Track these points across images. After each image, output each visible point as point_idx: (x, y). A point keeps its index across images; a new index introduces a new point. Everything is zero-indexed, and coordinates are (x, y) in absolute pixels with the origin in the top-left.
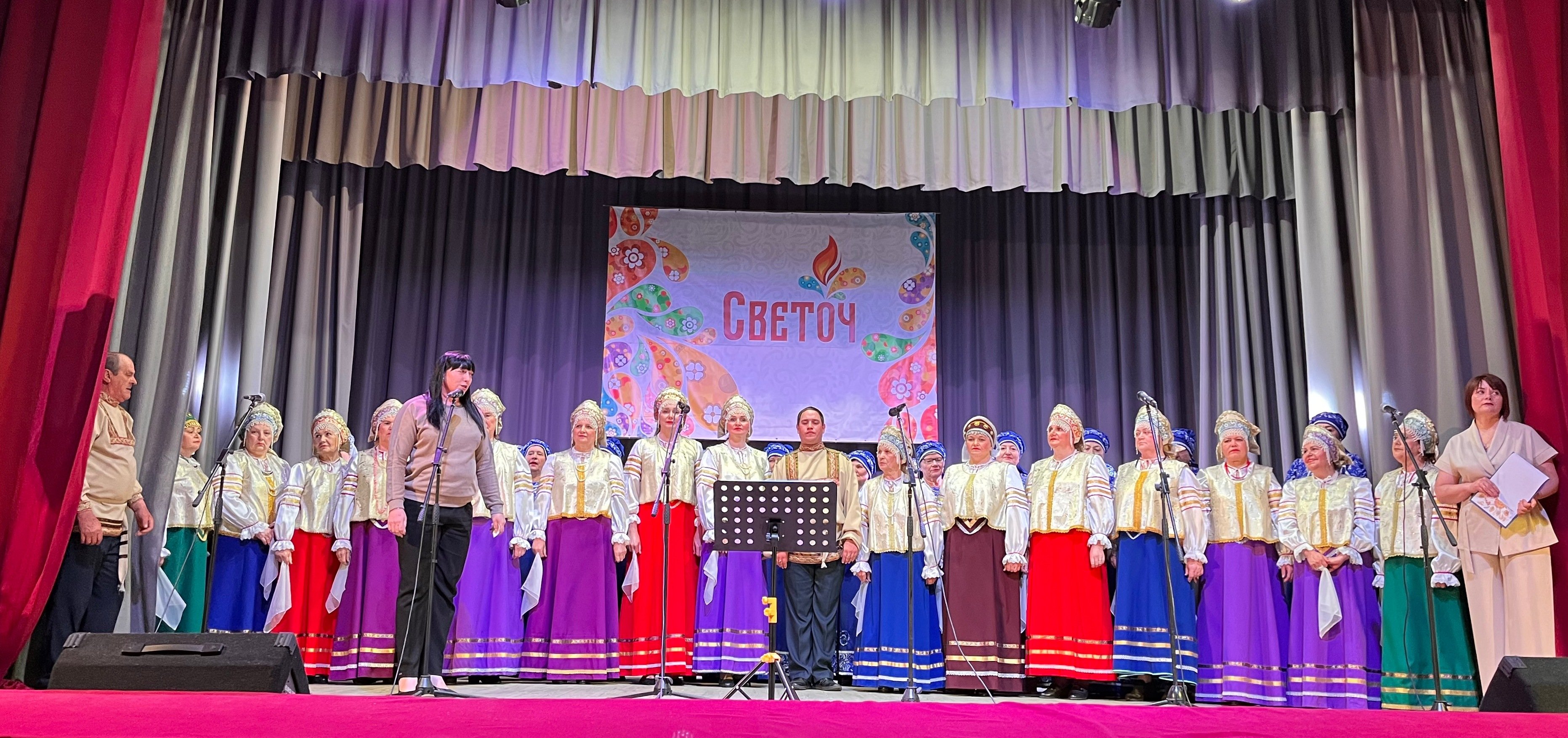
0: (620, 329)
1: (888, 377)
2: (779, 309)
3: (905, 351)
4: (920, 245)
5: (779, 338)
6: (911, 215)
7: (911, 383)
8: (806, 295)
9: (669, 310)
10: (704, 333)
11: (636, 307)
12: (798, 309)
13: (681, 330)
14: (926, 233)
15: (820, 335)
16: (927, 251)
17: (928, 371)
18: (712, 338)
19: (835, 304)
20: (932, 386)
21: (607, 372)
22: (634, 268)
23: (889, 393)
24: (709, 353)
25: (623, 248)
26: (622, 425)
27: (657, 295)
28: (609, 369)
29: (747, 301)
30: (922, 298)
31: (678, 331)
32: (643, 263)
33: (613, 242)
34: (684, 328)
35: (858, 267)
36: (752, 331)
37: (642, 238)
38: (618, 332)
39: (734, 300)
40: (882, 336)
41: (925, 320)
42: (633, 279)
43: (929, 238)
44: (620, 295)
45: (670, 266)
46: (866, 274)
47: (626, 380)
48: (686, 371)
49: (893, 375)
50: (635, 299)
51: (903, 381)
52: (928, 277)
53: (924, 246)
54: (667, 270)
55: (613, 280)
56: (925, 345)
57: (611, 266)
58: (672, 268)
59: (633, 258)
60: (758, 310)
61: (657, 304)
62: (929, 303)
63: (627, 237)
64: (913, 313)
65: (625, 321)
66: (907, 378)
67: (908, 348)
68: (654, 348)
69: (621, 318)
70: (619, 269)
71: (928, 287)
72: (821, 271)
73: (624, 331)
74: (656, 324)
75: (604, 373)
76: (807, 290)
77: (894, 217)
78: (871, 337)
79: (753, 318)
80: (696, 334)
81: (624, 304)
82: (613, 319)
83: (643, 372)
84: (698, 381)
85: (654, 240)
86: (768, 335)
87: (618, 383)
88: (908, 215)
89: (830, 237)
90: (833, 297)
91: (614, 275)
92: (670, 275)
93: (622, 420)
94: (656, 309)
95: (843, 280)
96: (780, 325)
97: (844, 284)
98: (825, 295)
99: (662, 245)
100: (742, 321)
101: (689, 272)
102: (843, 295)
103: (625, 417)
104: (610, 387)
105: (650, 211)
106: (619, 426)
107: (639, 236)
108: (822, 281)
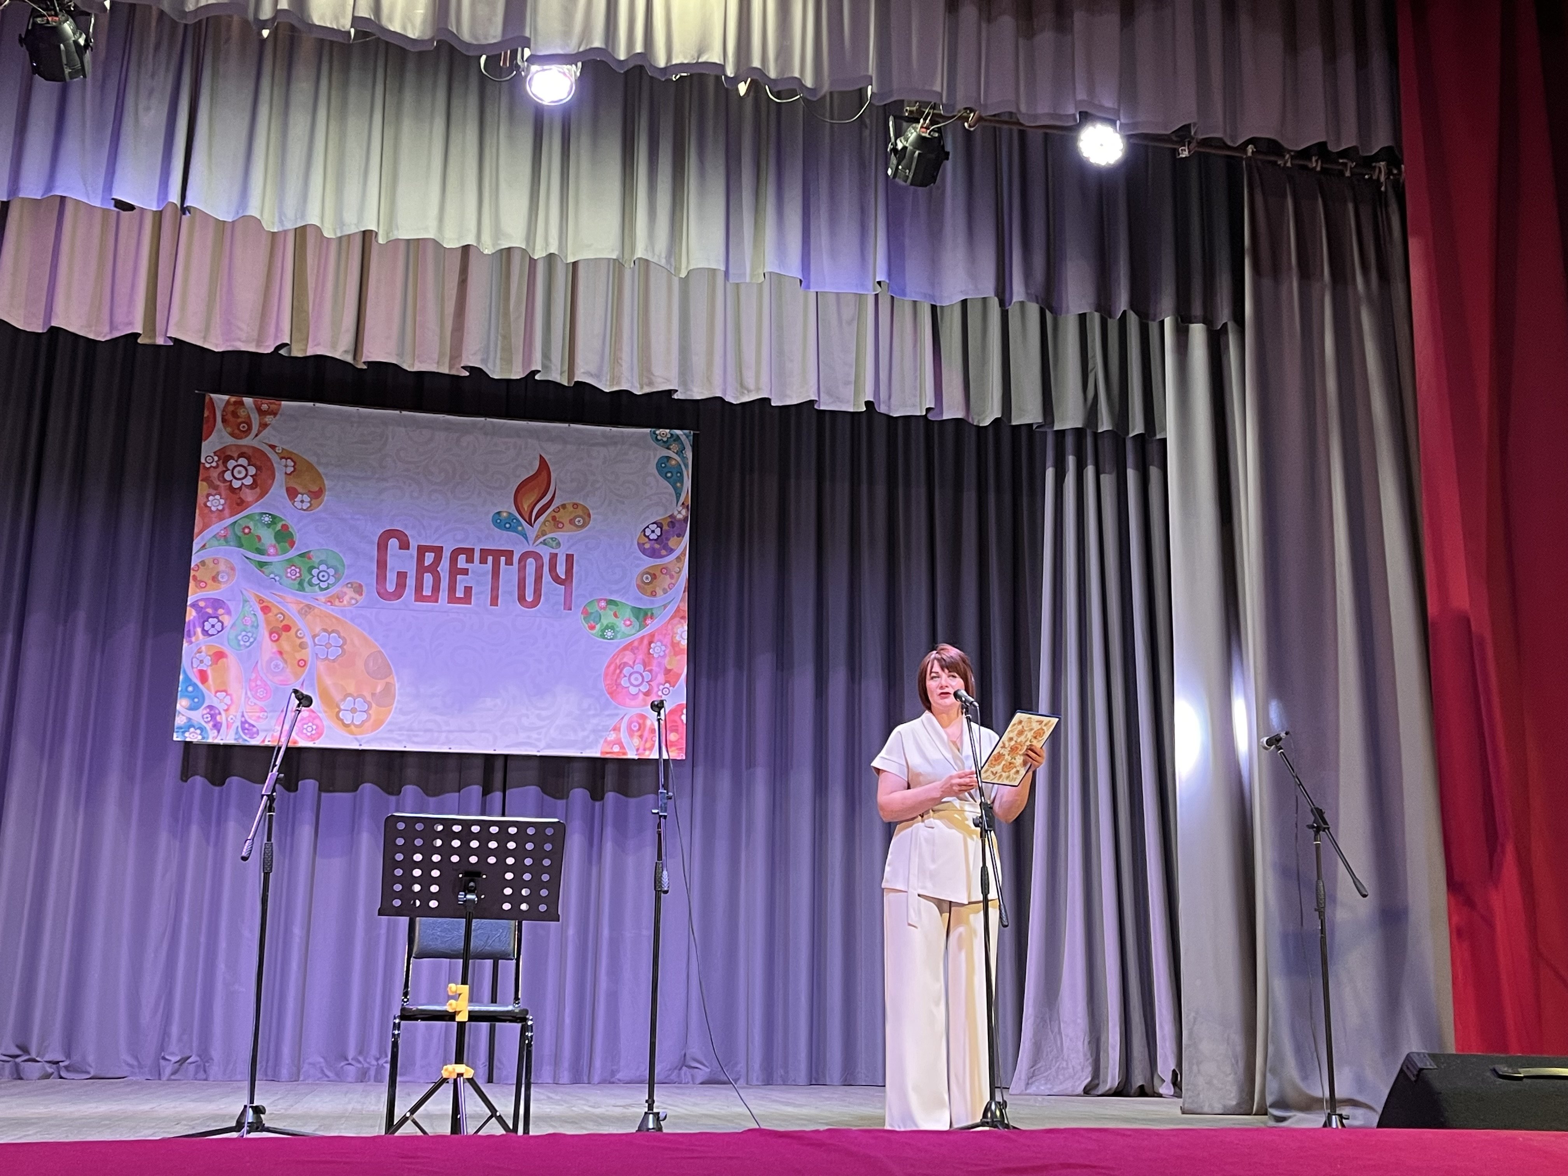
0: (215, 579)
1: (618, 661)
2: (462, 558)
3: (643, 625)
4: (669, 475)
5: (459, 601)
6: (658, 432)
7: (650, 671)
8: (502, 540)
9: (292, 553)
10: (345, 589)
11: (240, 546)
12: (490, 559)
13: (311, 584)
14: (679, 459)
15: (522, 598)
16: (678, 485)
17: (676, 654)
18: (357, 597)
19: (545, 553)
20: (679, 675)
21: (191, 642)
22: (240, 488)
23: (618, 685)
24: (352, 620)
25: (224, 456)
26: (211, 723)
27: (274, 529)
28: (193, 639)
29: (413, 544)
30: (671, 551)
31: (306, 585)
32: (254, 480)
33: (208, 448)
34: (315, 581)
35: (582, 503)
36: (419, 587)
37: (255, 443)
38: (210, 582)
39: (393, 543)
40: (610, 602)
41: (673, 581)
42: (237, 503)
43: (683, 467)
44: (217, 528)
45: (296, 487)
46: (591, 512)
47: (219, 655)
48: (315, 645)
49: (625, 660)
50: (240, 534)
51: (639, 667)
52: (679, 520)
53: (674, 477)
54: (292, 493)
55: (206, 506)
56: (672, 618)
57: (205, 483)
58: (300, 490)
59: (239, 472)
60: (429, 558)
61: (274, 542)
62: (679, 559)
63: (230, 440)
64: (658, 573)
65: (222, 567)
66: (645, 665)
67: (649, 621)
68: (266, 609)
69: (216, 562)
70: (216, 488)
71: (679, 536)
72: (526, 507)
73: (219, 582)
74: (272, 573)
75: (185, 645)
76: (505, 532)
77: (634, 433)
78: (596, 604)
79: (421, 569)
80: (333, 591)
81: (222, 541)
82: (203, 563)
83: (248, 644)
84: (334, 661)
85: (273, 447)
86: (444, 594)
87: (208, 660)
88: (654, 433)
89: (541, 456)
90: (541, 543)
91: (208, 497)
92: (296, 500)
93: (211, 716)
94: (272, 551)
95: (558, 519)
96: (462, 582)
97: (559, 526)
98: (531, 541)
99: (285, 455)
100: (405, 574)
101: (326, 498)
102: (557, 541)
103: (217, 711)
104: (195, 666)
105: (269, 404)
106: (205, 725)
107: (249, 441)
108: (527, 519)
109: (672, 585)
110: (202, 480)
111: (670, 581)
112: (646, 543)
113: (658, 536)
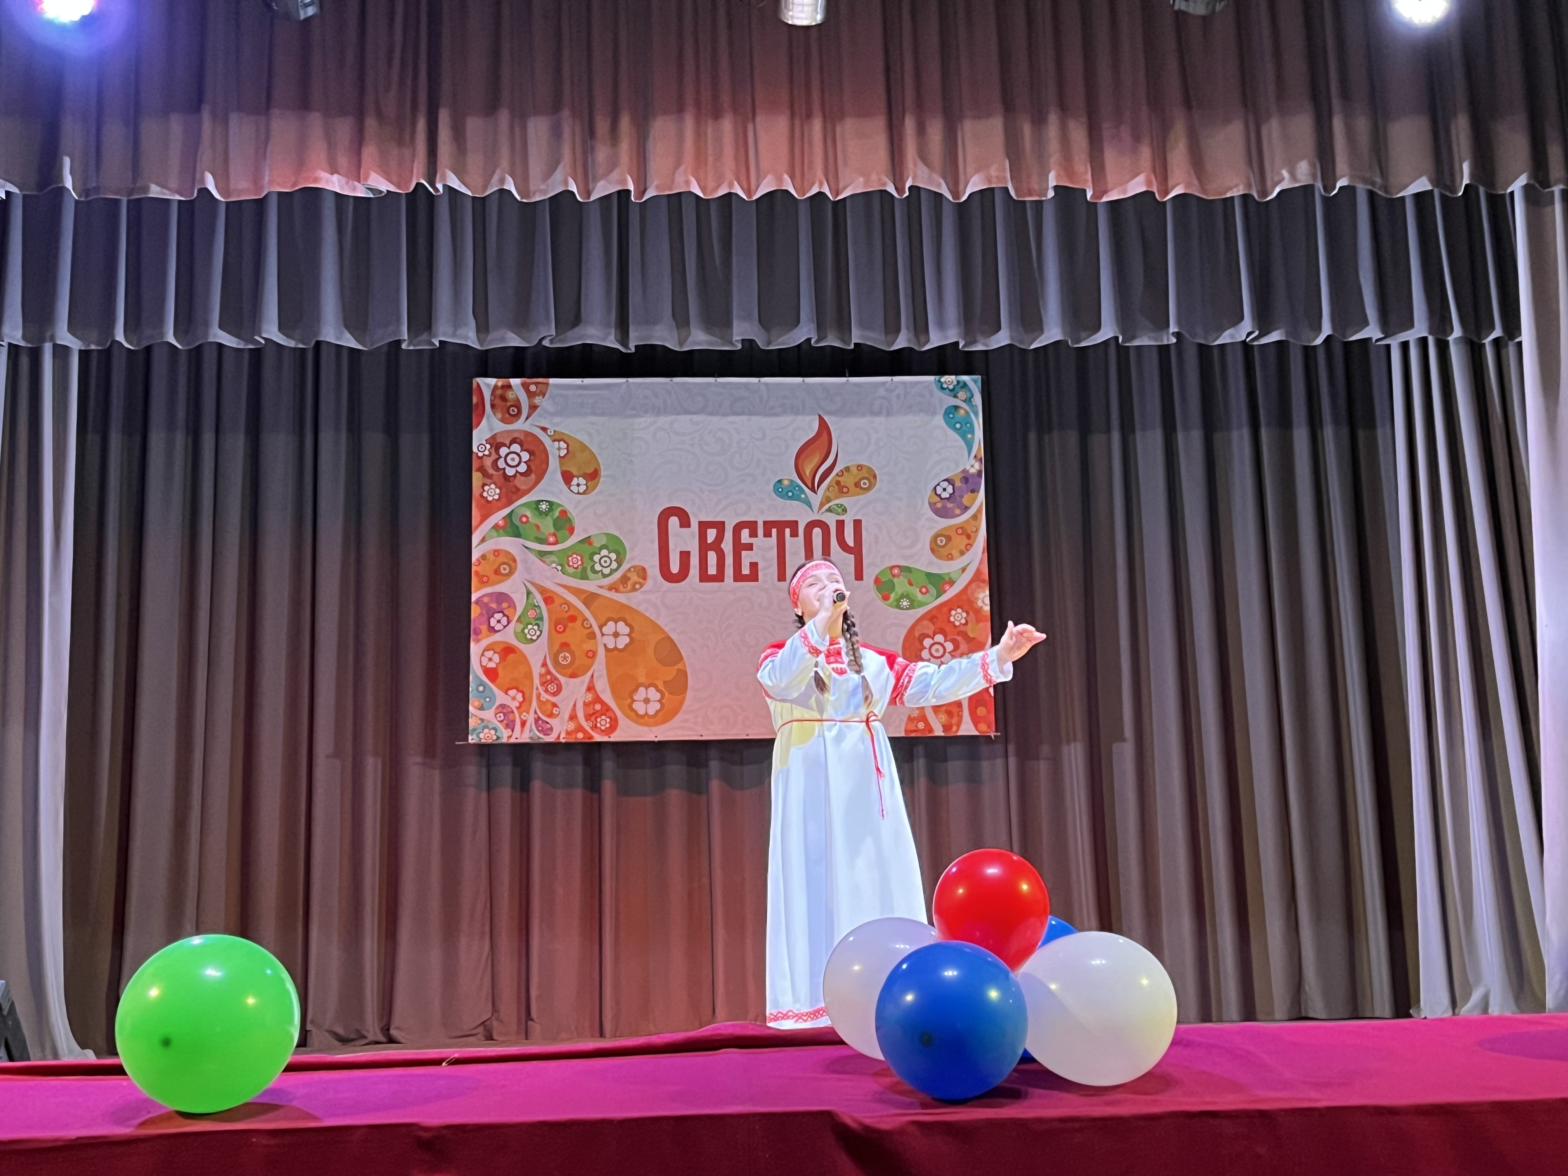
0: (496, 573)
1: (916, 632)
2: (745, 533)
3: (941, 592)
5: (746, 578)
6: (943, 380)
7: (952, 641)
8: (785, 510)
9: (573, 540)
11: (519, 536)
12: (774, 531)
13: (593, 571)
14: (967, 408)
16: (969, 436)
17: (978, 621)
18: (641, 580)
19: (831, 520)
21: (477, 641)
22: (515, 476)
25: (495, 444)
26: (505, 722)
27: (552, 517)
28: (480, 636)
29: (694, 521)
30: (966, 508)
31: (588, 572)
32: (528, 466)
33: (480, 436)
34: (598, 567)
35: (866, 464)
36: (703, 567)
37: (526, 427)
38: (492, 577)
39: (674, 521)
40: (904, 569)
41: (970, 542)
42: (513, 492)
43: (972, 415)
44: (492, 519)
45: (571, 470)
46: (877, 472)
47: (507, 652)
48: (603, 635)
49: (924, 630)
50: (517, 524)
51: (940, 638)
52: (973, 475)
53: (964, 428)
54: (568, 478)
55: (481, 496)
56: (972, 582)
57: (479, 474)
58: (575, 472)
59: (513, 459)
60: (712, 534)
61: (553, 530)
62: (975, 517)
63: (500, 427)
64: (953, 535)
66: (946, 634)
67: (947, 587)
68: (549, 600)
69: (495, 554)
70: (490, 477)
71: (973, 491)
72: (808, 472)
74: (554, 562)
75: (472, 644)
76: (787, 501)
77: (916, 381)
79: (704, 548)
80: (616, 576)
81: (501, 532)
82: (484, 557)
84: (622, 650)
85: (544, 429)
86: (729, 571)
87: (496, 658)
88: (939, 381)
89: (820, 417)
90: (827, 511)
91: (483, 487)
92: (572, 484)
93: (504, 716)
94: (552, 539)
95: (842, 484)
96: (747, 558)
97: (844, 491)
98: (816, 509)
99: (557, 437)
100: (688, 553)
101: (602, 479)
102: (843, 507)
103: (510, 710)
104: (484, 664)
105: (536, 384)
106: (498, 724)
107: (520, 425)
108: (810, 486)
109: (969, 546)
110: (475, 471)
111: (966, 541)
112: (938, 502)
113: (950, 494)
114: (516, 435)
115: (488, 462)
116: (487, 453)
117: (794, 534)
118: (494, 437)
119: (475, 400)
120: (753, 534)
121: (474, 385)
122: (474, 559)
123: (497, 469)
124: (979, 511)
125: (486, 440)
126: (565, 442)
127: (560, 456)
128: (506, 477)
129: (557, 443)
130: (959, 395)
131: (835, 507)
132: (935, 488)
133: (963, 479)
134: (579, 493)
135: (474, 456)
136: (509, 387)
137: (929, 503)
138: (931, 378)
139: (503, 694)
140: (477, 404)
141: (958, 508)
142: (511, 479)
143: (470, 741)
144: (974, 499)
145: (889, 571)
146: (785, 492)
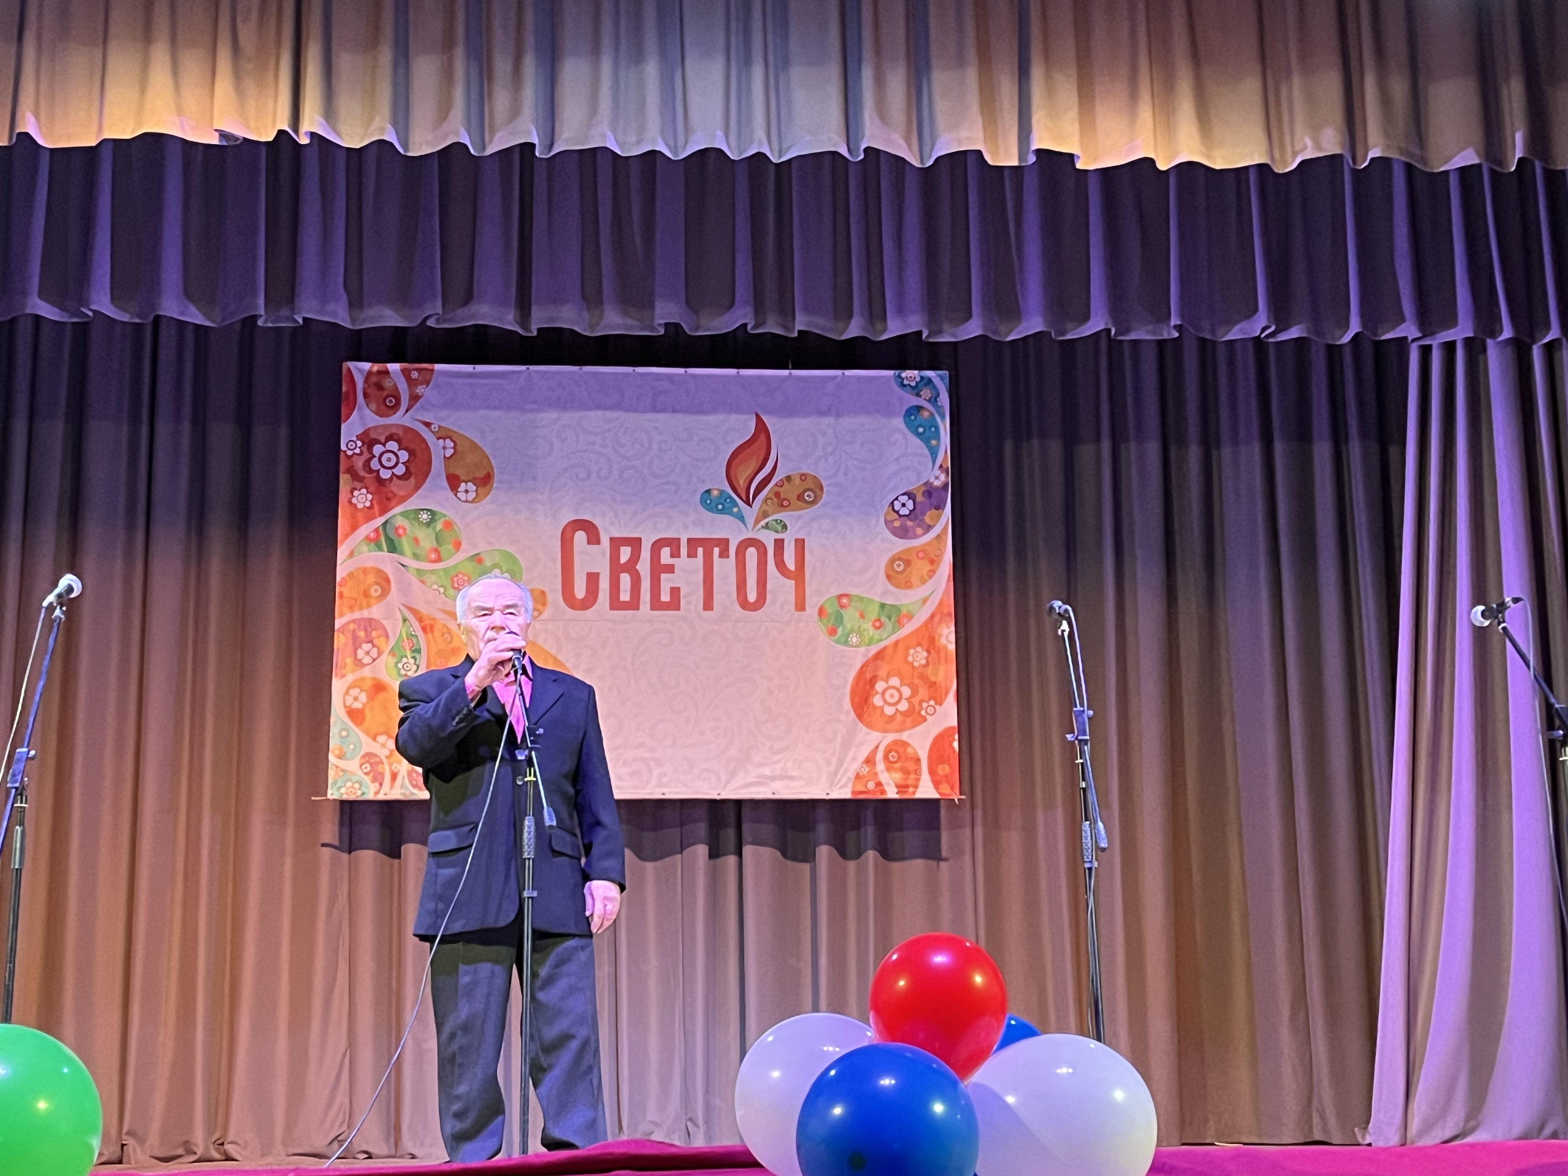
0: (366, 594)
1: (867, 674)
2: (665, 553)
4: (921, 430)
5: (664, 607)
6: (904, 375)
8: (714, 526)
9: (458, 557)
11: (394, 551)
14: (932, 409)
15: (742, 600)
16: (934, 442)
17: (941, 662)
20: (947, 690)
21: (341, 677)
22: (391, 479)
23: (870, 705)
25: (368, 440)
27: (434, 529)
28: (343, 669)
29: (605, 537)
30: (929, 528)
32: (407, 468)
33: (349, 431)
35: (811, 472)
36: (615, 592)
37: (406, 422)
38: (360, 600)
41: (933, 567)
42: (389, 498)
43: (938, 418)
44: (366, 529)
45: (459, 474)
46: (824, 482)
47: (377, 690)
50: (393, 536)
52: (937, 488)
53: (927, 432)
54: (454, 482)
55: (350, 502)
56: (935, 615)
57: (348, 476)
58: (462, 478)
59: (389, 460)
60: (625, 553)
61: (434, 545)
62: (939, 537)
63: (375, 420)
64: (912, 559)
65: (374, 578)
69: (365, 572)
70: (360, 481)
71: (937, 507)
72: (742, 482)
73: (372, 597)
74: (435, 583)
75: (335, 682)
76: (716, 516)
77: (872, 376)
79: (616, 568)
81: (373, 544)
85: (428, 425)
86: (645, 599)
87: (363, 697)
88: (899, 376)
89: (757, 416)
90: (763, 527)
91: (352, 493)
92: (459, 490)
93: (371, 766)
94: (433, 556)
95: (782, 496)
96: (667, 581)
97: (784, 504)
98: (750, 526)
99: (443, 434)
100: (597, 575)
101: (495, 485)
102: (783, 523)
103: (378, 759)
104: (348, 703)
105: (418, 370)
106: (365, 777)
107: (398, 419)
108: (744, 498)
109: (932, 573)
110: (343, 473)
111: (929, 567)
112: (895, 520)
113: (910, 511)
114: (394, 430)
115: (359, 463)
116: (357, 451)
117: (724, 554)
118: (366, 433)
119: (344, 389)
120: (675, 554)
121: (344, 371)
122: (338, 579)
123: (371, 471)
124: (945, 529)
125: (357, 436)
126: (452, 441)
127: (444, 456)
128: (380, 481)
129: (441, 441)
130: (922, 393)
131: (774, 523)
132: (892, 503)
133: (926, 494)
134: (467, 501)
135: (342, 456)
136: (387, 372)
137: (886, 522)
138: (891, 373)
139: (369, 740)
140: (347, 392)
141: (919, 526)
142: (387, 482)
143: (329, 797)
144: (939, 517)
145: (836, 602)
146: (713, 505)
